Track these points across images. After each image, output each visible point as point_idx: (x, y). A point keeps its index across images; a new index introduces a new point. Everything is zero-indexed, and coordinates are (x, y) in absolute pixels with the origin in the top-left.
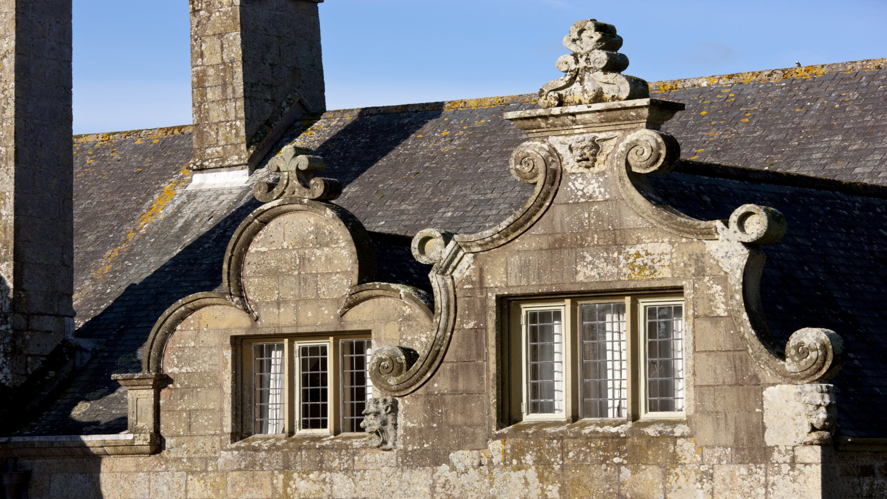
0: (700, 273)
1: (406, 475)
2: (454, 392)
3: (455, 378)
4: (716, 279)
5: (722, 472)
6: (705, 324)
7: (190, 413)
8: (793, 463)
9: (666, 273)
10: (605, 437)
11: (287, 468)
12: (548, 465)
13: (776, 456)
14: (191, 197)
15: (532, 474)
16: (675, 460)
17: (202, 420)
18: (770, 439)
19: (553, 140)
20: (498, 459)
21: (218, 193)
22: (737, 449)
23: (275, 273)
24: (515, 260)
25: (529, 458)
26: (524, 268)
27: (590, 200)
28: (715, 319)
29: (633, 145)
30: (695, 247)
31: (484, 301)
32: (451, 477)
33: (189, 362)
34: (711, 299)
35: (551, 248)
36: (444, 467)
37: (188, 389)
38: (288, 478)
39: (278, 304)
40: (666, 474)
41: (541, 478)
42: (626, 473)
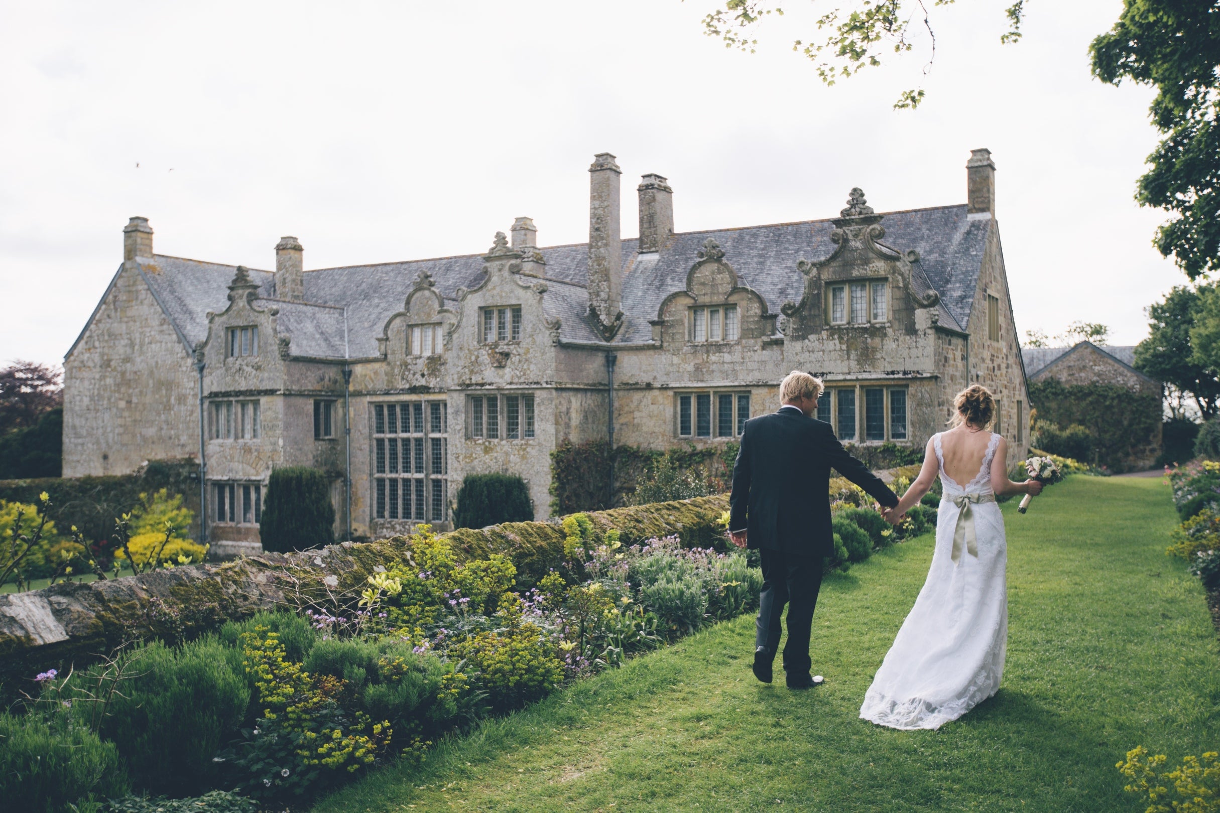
0: (894, 273)
1: (794, 344)
2: (810, 315)
3: (810, 310)
4: (899, 274)
5: (901, 339)
6: (896, 290)
7: (673, 334)
8: (925, 335)
9: (883, 273)
10: (862, 328)
11: (708, 352)
12: (843, 338)
13: (919, 332)
14: (641, 262)
15: (837, 342)
16: (885, 335)
17: (678, 336)
18: (917, 327)
19: (844, 228)
20: (825, 337)
21: (650, 261)
22: (906, 330)
23: (703, 284)
24: (831, 269)
25: (836, 337)
26: (834, 272)
27: (857, 249)
28: (899, 288)
29: (873, 229)
30: (892, 264)
31: (820, 284)
32: (809, 344)
33: (673, 316)
34: (898, 281)
35: (844, 265)
36: (806, 341)
37: (672, 326)
38: (708, 356)
39: (704, 295)
40: (882, 340)
41: (840, 343)
42: (869, 340)
